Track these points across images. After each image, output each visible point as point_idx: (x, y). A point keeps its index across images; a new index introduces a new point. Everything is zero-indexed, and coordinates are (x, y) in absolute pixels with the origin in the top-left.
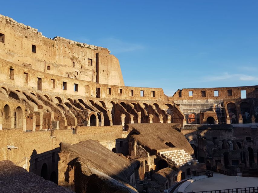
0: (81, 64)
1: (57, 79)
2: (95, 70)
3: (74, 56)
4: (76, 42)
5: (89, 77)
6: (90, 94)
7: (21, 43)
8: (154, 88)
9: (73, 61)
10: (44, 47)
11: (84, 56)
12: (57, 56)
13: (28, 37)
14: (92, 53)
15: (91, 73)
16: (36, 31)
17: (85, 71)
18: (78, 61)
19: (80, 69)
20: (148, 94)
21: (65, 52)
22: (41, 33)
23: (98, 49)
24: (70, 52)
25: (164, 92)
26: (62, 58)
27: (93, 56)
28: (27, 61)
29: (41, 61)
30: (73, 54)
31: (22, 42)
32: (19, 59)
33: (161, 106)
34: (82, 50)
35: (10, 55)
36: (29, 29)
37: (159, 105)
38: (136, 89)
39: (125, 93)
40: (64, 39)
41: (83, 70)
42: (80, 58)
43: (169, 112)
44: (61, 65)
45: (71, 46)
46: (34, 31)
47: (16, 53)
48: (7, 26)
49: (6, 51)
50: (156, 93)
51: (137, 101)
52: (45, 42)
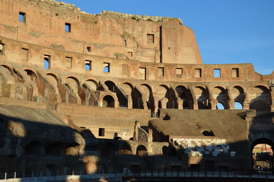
0: (136, 41)
1: (76, 56)
2: (158, 48)
3: (126, 32)
4: (131, 16)
5: (148, 58)
6: (129, 75)
7: (49, 22)
8: (238, 64)
9: (124, 39)
10: (83, 25)
11: (141, 31)
12: (101, 35)
13: (59, 14)
14: (154, 26)
15: (152, 53)
16: (73, 7)
17: (142, 51)
18: (131, 38)
19: (135, 48)
20: (226, 73)
21: (114, 29)
22: (79, 9)
23: (164, 20)
24: (120, 27)
25: (254, 68)
26: (108, 36)
27: (155, 30)
28: (59, 42)
29: (77, 42)
30: (125, 30)
31: (50, 20)
32: (47, 39)
33: (247, 89)
34: (138, 24)
35: (33, 35)
36: (62, 6)
37: (244, 88)
38: (205, 67)
39: (187, 73)
40: (113, 12)
41: (139, 49)
42: (135, 34)
43: (263, 99)
44: (107, 45)
45: (123, 20)
46: (70, 8)
47: (43, 33)
48: (29, 4)
49: (28, 31)
50: (241, 71)
51: (206, 84)
52: (84, 19)
